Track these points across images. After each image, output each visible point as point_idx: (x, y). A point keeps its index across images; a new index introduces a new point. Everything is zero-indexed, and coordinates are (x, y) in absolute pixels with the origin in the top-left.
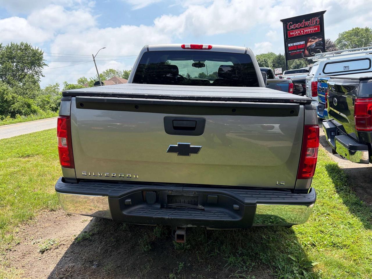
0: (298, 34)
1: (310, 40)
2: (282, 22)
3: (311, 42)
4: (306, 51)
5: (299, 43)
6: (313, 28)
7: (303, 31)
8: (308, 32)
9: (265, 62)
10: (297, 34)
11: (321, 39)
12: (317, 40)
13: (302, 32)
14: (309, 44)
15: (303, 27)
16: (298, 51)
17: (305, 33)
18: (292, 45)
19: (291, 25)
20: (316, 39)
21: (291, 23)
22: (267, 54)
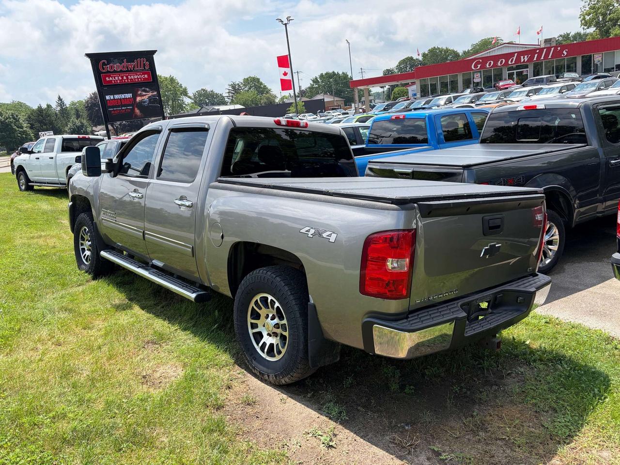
0: (119, 81)
1: (139, 92)
2: (89, 58)
3: (141, 95)
4: (136, 109)
5: (123, 96)
6: (142, 75)
7: (127, 77)
8: (135, 79)
9: (14, 118)
10: (117, 80)
11: (155, 93)
12: (150, 94)
13: (125, 78)
14: (139, 99)
15: (124, 71)
16: (123, 108)
17: (129, 81)
18: (112, 97)
19: (104, 64)
20: (148, 92)
21: (104, 63)
22: (10, 104)
